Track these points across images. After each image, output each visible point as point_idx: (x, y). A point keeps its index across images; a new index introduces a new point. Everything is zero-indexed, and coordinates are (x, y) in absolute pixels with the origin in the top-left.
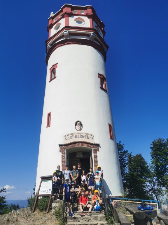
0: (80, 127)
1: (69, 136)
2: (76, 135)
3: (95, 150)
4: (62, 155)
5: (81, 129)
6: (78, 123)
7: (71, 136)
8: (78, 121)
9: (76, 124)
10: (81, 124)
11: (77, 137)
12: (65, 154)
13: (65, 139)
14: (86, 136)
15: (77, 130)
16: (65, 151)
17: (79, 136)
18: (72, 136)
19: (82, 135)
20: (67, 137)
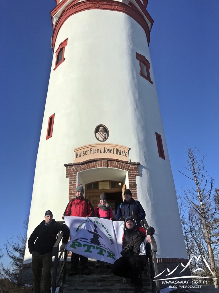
0: (103, 135)
1: (84, 150)
2: (97, 148)
3: (132, 174)
4: (70, 183)
5: (106, 139)
6: (101, 128)
7: (87, 149)
8: (100, 126)
9: (97, 130)
10: (106, 130)
11: (98, 151)
12: (76, 180)
13: (77, 155)
14: (115, 150)
15: (98, 139)
16: (76, 175)
17: (103, 150)
18: (89, 149)
19: (108, 148)
20: (80, 151)
